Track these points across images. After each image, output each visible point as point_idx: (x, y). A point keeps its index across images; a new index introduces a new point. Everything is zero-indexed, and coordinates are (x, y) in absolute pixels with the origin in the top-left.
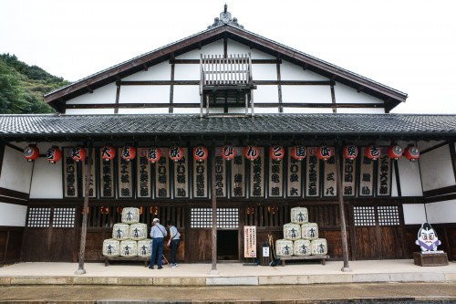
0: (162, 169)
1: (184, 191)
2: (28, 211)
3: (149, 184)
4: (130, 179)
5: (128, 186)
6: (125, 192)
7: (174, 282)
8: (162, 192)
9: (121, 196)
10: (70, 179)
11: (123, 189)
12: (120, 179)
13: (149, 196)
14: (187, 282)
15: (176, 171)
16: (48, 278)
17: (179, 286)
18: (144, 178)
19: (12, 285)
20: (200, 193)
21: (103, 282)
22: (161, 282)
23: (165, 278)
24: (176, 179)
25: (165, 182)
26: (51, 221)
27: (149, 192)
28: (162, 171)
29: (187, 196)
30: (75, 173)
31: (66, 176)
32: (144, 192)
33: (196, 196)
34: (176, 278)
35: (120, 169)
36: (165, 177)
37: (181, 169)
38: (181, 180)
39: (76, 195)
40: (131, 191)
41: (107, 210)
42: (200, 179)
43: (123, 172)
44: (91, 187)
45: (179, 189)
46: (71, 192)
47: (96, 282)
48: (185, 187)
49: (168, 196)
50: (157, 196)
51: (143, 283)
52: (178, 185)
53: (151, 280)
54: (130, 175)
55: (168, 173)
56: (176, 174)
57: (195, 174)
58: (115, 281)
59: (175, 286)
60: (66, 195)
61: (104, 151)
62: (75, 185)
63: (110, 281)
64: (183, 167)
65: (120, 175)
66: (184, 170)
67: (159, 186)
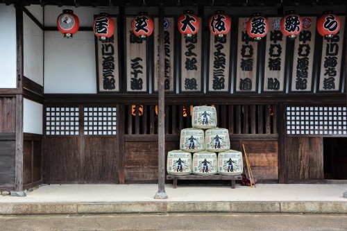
0: (247, 50)
1: (277, 82)
2: (45, 112)
3: (226, 73)
4: (198, 65)
5: (194, 75)
6: (191, 83)
7: (309, 208)
8: (246, 83)
9: (183, 89)
10: (108, 65)
11: (187, 80)
12: (183, 65)
13: (226, 89)
14: (329, 208)
15: (267, 52)
16: (130, 204)
17: (317, 213)
18: (219, 63)
19: (81, 214)
20: (301, 84)
21: (210, 208)
22: (292, 208)
23: (298, 203)
24: (267, 64)
25: (250, 69)
26: (81, 126)
27: (226, 83)
28: (247, 53)
29: (281, 89)
30: (116, 56)
31: (101, 61)
32: (218, 83)
33: (294, 88)
34: (312, 202)
35: (184, 50)
36: (250, 61)
37: (276, 49)
38: (275, 66)
39: (117, 89)
40: (199, 82)
41: (141, 109)
42: (303, 64)
43: (189, 53)
44: (139, 76)
45: (270, 80)
46: (109, 84)
47: (199, 208)
48: (279, 75)
49: (254, 89)
50: (238, 89)
51: (266, 209)
52: (269, 74)
53: (277, 205)
54: (198, 58)
55: (255, 56)
56: (267, 57)
57: (296, 57)
58: (227, 208)
59: (312, 213)
60: (102, 89)
61: (186, 22)
62: (116, 73)
63: (220, 207)
64: (279, 47)
65: (184, 58)
66: (280, 51)
67: (241, 74)
